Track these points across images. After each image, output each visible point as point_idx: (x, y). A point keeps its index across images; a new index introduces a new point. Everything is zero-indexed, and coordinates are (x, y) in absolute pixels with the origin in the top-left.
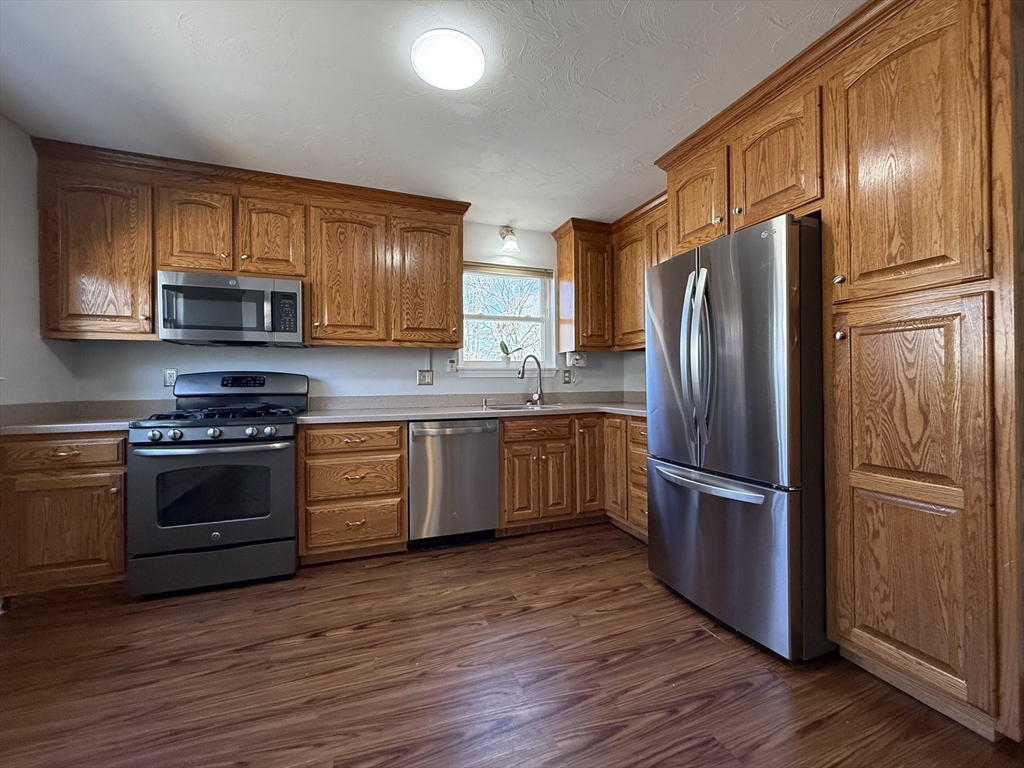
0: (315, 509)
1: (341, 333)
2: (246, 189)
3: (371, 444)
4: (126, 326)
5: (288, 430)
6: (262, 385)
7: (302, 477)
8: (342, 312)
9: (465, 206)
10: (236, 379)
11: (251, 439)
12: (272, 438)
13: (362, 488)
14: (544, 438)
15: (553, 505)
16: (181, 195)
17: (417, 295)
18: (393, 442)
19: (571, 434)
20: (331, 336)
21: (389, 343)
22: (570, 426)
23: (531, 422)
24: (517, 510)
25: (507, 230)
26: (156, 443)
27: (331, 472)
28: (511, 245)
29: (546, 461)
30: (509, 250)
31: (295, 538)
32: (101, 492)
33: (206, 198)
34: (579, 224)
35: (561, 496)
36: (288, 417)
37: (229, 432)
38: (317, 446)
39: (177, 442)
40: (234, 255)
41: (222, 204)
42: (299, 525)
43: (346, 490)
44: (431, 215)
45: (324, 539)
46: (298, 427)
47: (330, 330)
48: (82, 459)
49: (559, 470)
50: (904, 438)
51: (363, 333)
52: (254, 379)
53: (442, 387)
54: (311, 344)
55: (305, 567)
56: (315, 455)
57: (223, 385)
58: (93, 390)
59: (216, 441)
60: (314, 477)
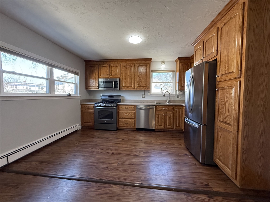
0: (120, 120)
1: (126, 88)
2: (111, 63)
3: (129, 109)
4: (95, 88)
5: (115, 105)
6: (114, 97)
7: (118, 113)
8: (126, 84)
9: (151, 59)
10: (110, 96)
11: (110, 107)
12: (113, 107)
13: (128, 117)
14: (166, 110)
15: (168, 126)
16: (102, 65)
17: (140, 79)
18: (133, 109)
19: (173, 110)
20: (124, 88)
21: (135, 89)
22: (173, 108)
23: (163, 107)
24: (160, 125)
25: (163, 62)
26: (98, 106)
27: (123, 113)
28: (163, 66)
29: (167, 116)
31: (117, 124)
32: (92, 113)
33: (105, 65)
34: (180, 59)
35: (170, 124)
36: (116, 103)
37: (107, 105)
38: (120, 109)
39: (100, 106)
40: (109, 75)
41: (107, 66)
43: (125, 117)
44: (144, 62)
45: (121, 125)
46: (117, 105)
47: (124, 87)
48: (90, 108)
49: (170, 118)
50: (225, 115)
51: (130, 88)
52: (112, 96)
53: (147, 98)
54: (121, 90)
55: (118, 129)
56: (120, 110)
57: (108, 97)
59: (105, 106)
60: (120, 114)
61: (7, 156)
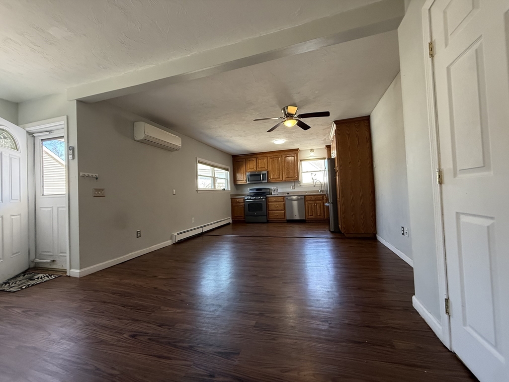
0: (270, 212)
1: (274, 180)
2: (258, 156)
3: (279, 200)
4: (243, 182)
5: (265, 197)
6: (262, 190)
7: (267, 206)
8: (274, 175)
9: (298, 149)
10: (257, 189)
11: (260, 199)
12: (262, 199)
13: (277, 209)
14: (316, 200)
15: (319, 215)
16: (249, 159)
17: (288, 170)
18: (283, 200)
19: (323, 199)
21: (283, 181)
22: (323, 197)
23: (312, 196)
24: (310, 216)
25: (312, 150)
26: (248, 199)
27: (273, 205)
28: (312, 154)
29: (316, 205)
30: (312, 155)
31: (267, 216)
32: (242, 206)
33: (252, 159)
35: (321, 213)
36: (265, 196)
37: (257, 198)
38: (269, 201)
39: (250, 199)
40: (256, 168)
41: (255, 159)
42: (267, 215)
43: (275, 209)
44: (291, 153)
45: (271, 217)
46: (266, 197)
47: (272, 179)
48: (240, 202)
49: (320, 207)
51: (278, 179)
52: (260, 189)
53: (297, 190)
54: (269, 182)
55: (268, 222)
56: (269, 202)
57: (256, 191)
58: (239, 193)
59: (255, 199)
60: (270, 206)
61: (202, 227)
